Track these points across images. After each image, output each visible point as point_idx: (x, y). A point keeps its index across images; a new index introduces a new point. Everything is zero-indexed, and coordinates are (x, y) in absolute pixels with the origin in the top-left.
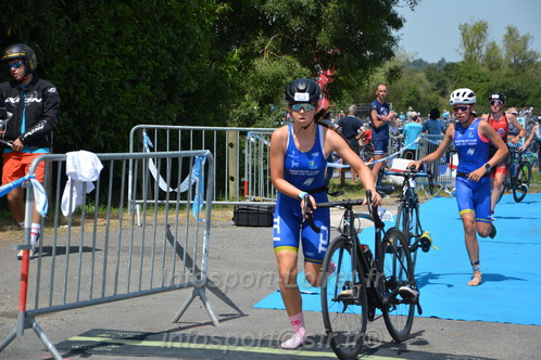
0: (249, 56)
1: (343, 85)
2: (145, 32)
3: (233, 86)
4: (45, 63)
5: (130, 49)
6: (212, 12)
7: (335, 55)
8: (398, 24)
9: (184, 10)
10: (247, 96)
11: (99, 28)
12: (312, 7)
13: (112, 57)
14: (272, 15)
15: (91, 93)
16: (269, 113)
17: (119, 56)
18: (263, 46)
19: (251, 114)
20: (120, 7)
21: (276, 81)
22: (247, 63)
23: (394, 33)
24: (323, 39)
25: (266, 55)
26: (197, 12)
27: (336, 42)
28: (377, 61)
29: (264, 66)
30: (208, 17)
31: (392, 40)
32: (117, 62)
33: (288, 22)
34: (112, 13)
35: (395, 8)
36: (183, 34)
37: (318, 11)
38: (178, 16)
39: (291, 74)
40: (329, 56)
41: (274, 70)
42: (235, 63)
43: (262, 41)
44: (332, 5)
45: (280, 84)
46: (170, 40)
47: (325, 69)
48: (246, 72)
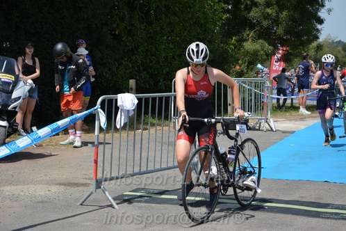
0: (241, 41)
1: (291, 54)
2: (186, 30)
3: (232, 56)
4: (135, 47)
5: (178, 39)
6: (221, 19)
7: (287, 39)
8: (321, 21)
9: (206, 18)
10: (240, 62)
11: (162, 28)
12: (274, 14)
13: (168, 43)
14: (253, 19)
15: (158, 62)
16: (252, 70)
17: (172, 43)
18: (248, 35)
19: (242, 71)
20: (172, 17)
21: (255, 53)
22: (240, 44)
23: (319, 27)
24: (280, 30)
25: (250, 40)
26: (213, 19)
27: (287, 32)
28: (310, 41)
29: (249, 46)
30: (219, 21)
31: (318, 30)
32: (171, 46)
33: (262, 22)
34: (168, 20)
35: (319, 14)
36: (205, 30)
37: (277, 16)
38: (203, 21)
39: (263, 50)
40: (284, 40)
41: (254, 48)
42: (233, 44)
43: (248, 33)
44: (285, 13)
45: (257, 55)
46: (198, 34)
47: (282, 46)
48: (239, 49)
